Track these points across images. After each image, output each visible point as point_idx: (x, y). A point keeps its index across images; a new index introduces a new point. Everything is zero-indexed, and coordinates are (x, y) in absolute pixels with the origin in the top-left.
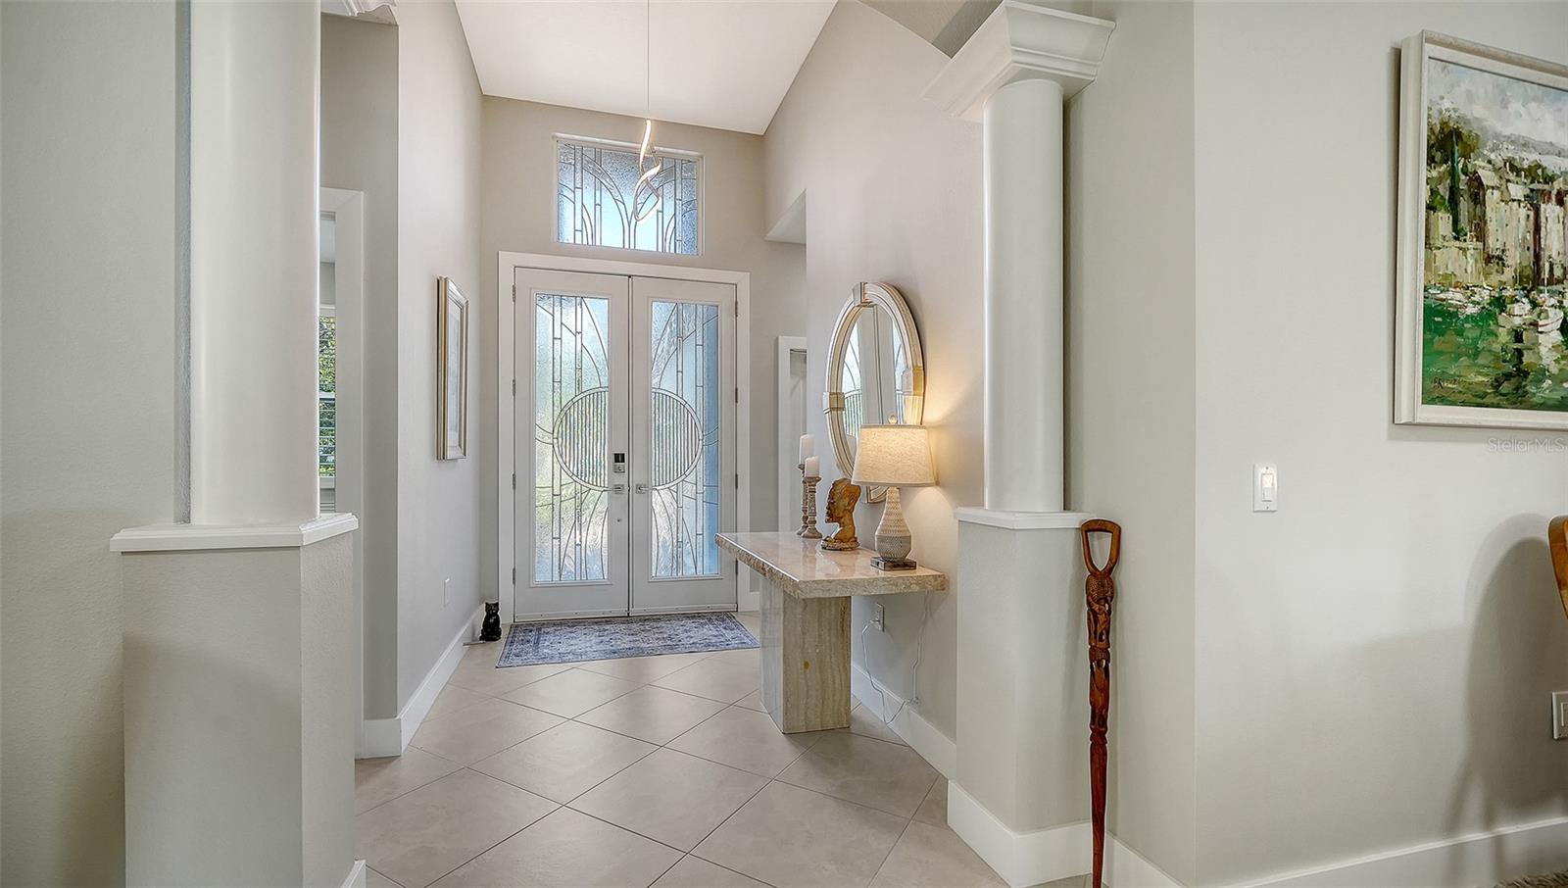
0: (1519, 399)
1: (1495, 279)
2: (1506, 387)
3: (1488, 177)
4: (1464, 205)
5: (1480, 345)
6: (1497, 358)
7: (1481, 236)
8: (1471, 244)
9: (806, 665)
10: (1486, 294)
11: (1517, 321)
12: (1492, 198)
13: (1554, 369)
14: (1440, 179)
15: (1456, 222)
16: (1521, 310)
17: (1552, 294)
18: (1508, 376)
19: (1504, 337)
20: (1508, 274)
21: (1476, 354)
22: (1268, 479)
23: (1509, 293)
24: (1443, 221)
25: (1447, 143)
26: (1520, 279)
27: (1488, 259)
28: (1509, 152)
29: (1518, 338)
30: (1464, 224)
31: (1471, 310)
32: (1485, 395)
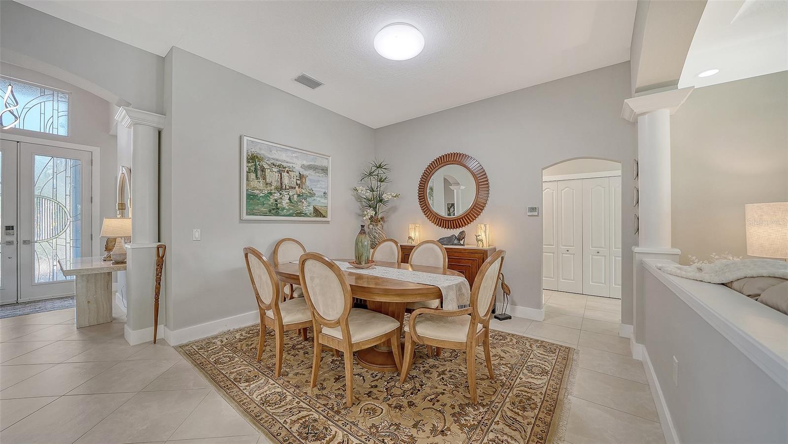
0: (277, 214)
1: (269, 188)
2: (273, 212)
3: (266, 166)
4: (259, 173)
5: (265, 202)
6: (270, 205)
7: (264, 178)
8: (261, 181)
9: (89, 302)
10: (266, 192)
11: (276, 197)
12: (267, 171)
13: (287, 208)
14: (252, 166)
15: (256, 176)
16: (277, 195)
17: (286, 192)
18: (274, 209)
19: (272, 201)
20: (273, 187)
21: (264, 204)
22: (197, 234)
23: (273, 191)
24: (253, 176)
25: (253, 158)
26: (276, 188)
27: (267, 184)
28: (273, 161)
29: (276, 201)
30: (259, 176)
31: (261, 195)
32: (267, 213)
